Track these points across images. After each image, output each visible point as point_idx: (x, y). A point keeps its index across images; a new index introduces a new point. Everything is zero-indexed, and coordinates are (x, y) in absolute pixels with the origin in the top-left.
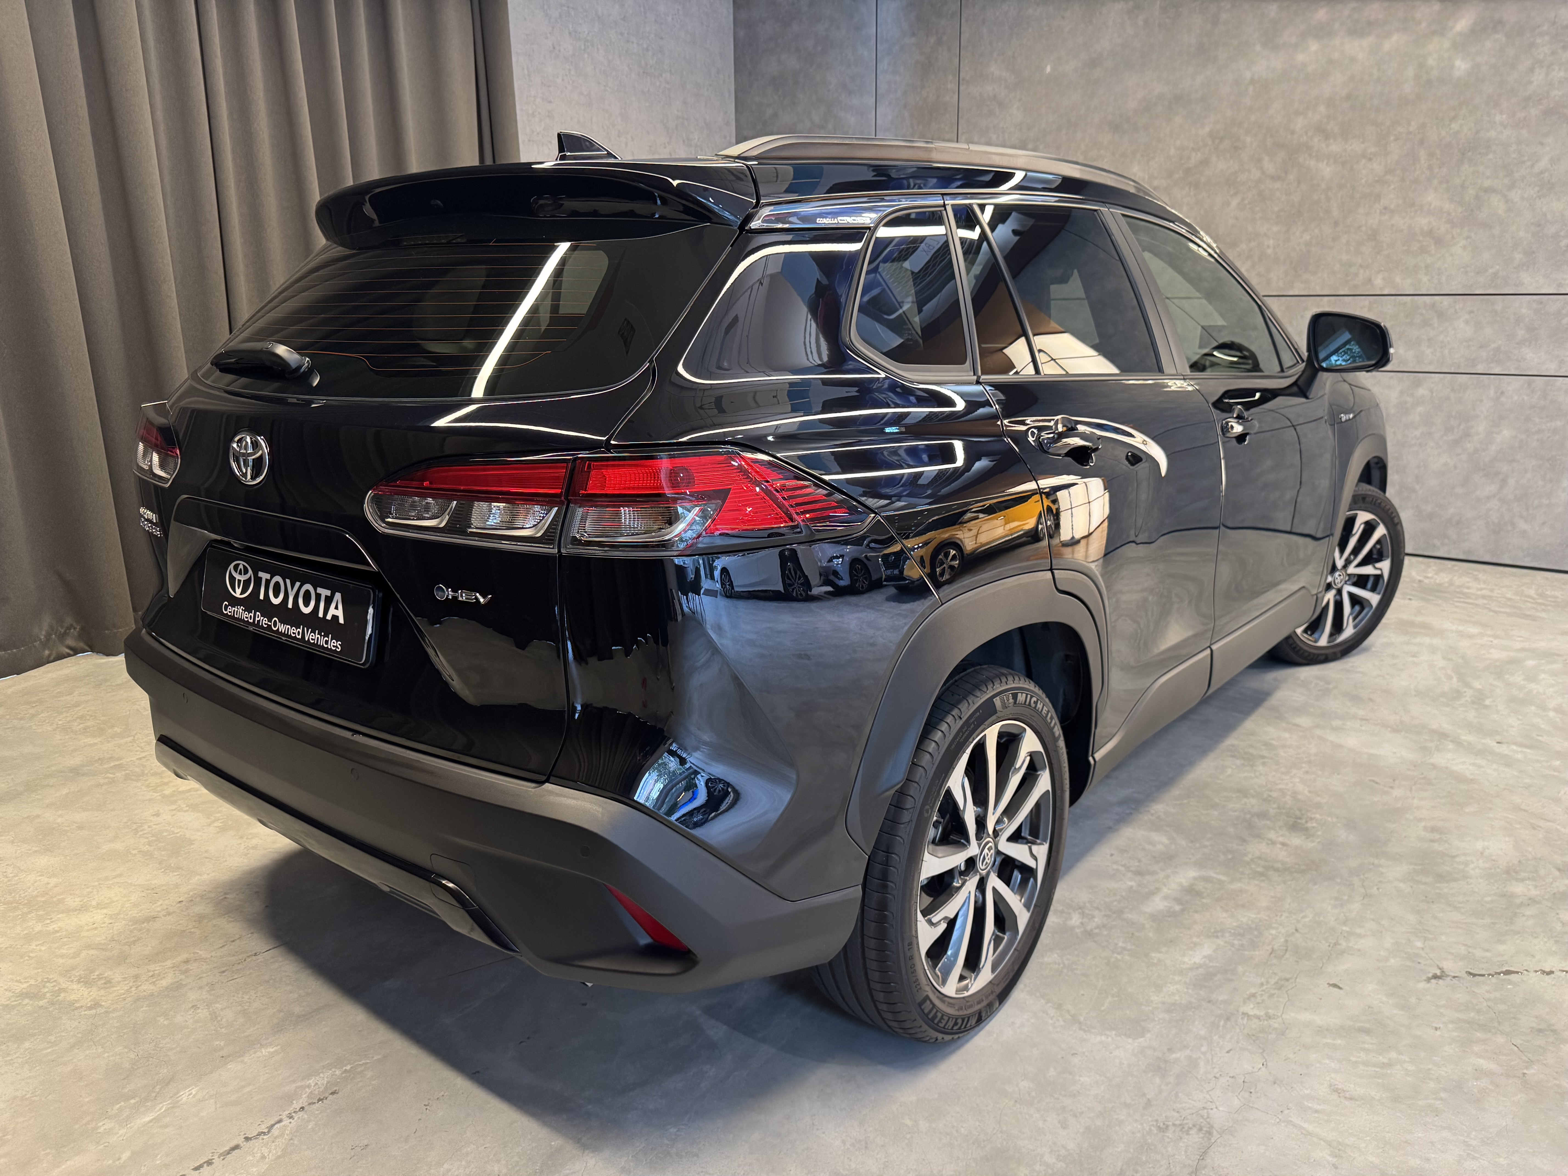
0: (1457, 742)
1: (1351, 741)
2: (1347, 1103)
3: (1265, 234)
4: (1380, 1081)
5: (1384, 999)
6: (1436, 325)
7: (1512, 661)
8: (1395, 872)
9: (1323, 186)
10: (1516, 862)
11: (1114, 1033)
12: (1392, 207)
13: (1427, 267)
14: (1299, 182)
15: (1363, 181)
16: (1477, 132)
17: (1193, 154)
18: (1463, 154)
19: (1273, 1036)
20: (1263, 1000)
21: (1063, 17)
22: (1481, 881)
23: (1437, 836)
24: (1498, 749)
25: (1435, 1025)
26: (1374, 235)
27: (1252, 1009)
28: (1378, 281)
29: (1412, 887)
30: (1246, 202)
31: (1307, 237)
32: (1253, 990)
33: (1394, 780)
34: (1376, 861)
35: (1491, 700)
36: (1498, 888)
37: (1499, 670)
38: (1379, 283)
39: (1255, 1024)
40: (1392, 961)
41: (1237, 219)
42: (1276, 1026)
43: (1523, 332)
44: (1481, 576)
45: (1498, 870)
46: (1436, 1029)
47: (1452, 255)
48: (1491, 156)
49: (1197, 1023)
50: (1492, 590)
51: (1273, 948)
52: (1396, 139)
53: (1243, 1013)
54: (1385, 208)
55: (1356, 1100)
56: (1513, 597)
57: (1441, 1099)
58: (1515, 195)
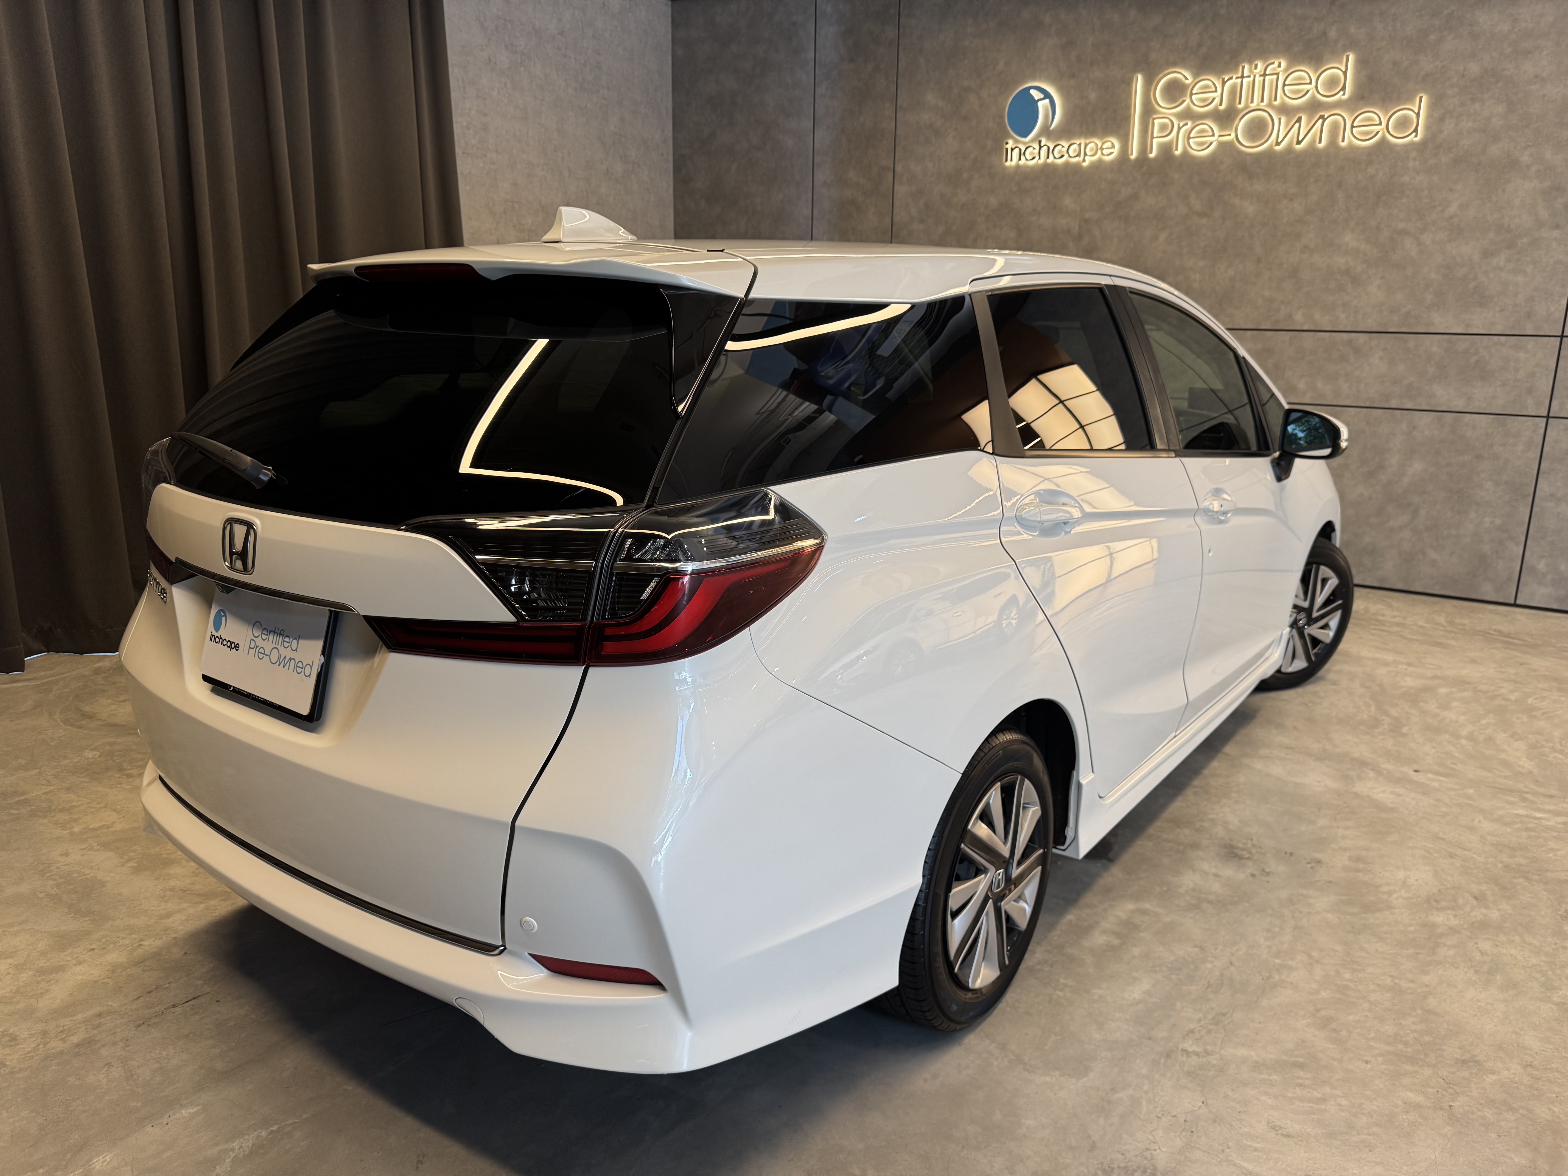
0: (1378, 771)
1: (1277, 770)
2: (1285, 1140)
3: (1192, 269)
4: (1315, 1117)
5: (1317, 1033)
6: (1352, 361)
7: (1425, 689)
8: (1322, 902)
9: (1247, 224)
10: (1436, 891)
11: (1058, 1073)
12: (1312, 246)
13: (1344, 305)
14: (1224, 219)
15: (1285, 220)
16: (1392, 177)
17: (1124, 189)
18: (1379, 198)
19: (1212, 1073)
20: (1201, 1036)
21: (998, 50)
22: (1404, 910)
23: (1361, 866)
24: (1416, 777)
25: (1366, 1058)
26: (1294, 273)
27: (1192, 1045)
28: (1299, 317)
29: (1339, 918)
30: (1174, 236)
31: (1231, 272)
32: (1192, 1026)
33: (1319, 809)
34: (1305, 892)
35: (1407, 728)
36: (1420, 918)
37: (1414, 697)
38: (1299, 319)
39: (1194, 1060)
40: (1323, 993)
41: (1165, 252)
42: (1214, 1062)
43: (1433, 369)
44: (1395, 604)
45: (1420, 900)
46: (1367, 1062)
47: (1367, 294)
48: (1404, 200)
49: (1138, 1061)
50: (1405, 618)
51: (1209, 982)
52: (1316, 181)
53: (1182, 1050)
54: (1305, 247)
55: (1293, 1137)
56: (1425, 625)
57: (1373, 1134)
58: (1427, 238)
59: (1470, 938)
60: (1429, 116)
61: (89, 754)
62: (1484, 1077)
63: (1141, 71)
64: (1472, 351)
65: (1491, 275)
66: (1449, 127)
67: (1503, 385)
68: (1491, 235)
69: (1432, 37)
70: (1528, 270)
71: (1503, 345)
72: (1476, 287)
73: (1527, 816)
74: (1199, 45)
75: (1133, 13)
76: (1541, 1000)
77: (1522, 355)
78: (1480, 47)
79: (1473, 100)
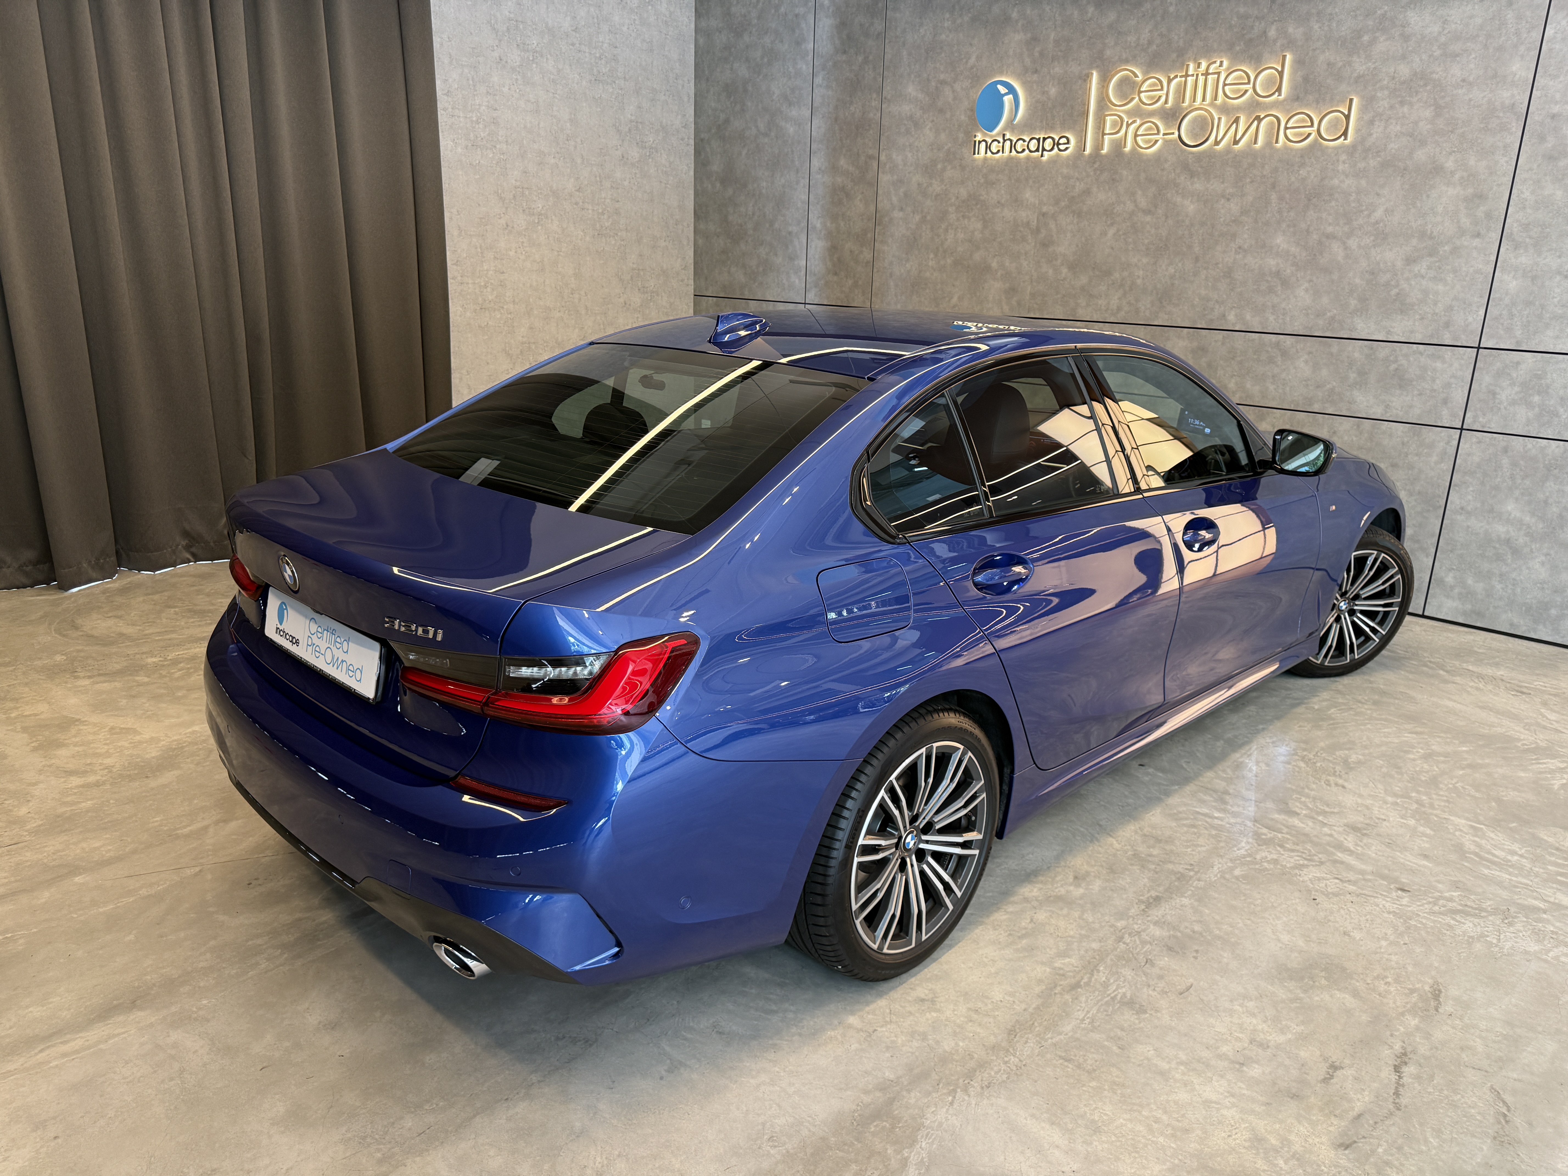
3: (1136, 265)
6: (1279, 363)
9: (1187, 222)
12: (1246, 247)
13: (1273, 307)
14: (1167, 217)
15: (1222, 220)
16: (1322, 179)
17: (1078, 184)
18: (1309, 200)
21: (971, 44)
26: (1228, 273)
28: (1231, 317)
30: (1121, 233)
31: (1171, 270)
38: (1232, 320)
41: (1112, 248)
43: (1354, 375)
47: (1295, 297)
48: (1333, 203)
52: (1252, 182)
54: (1240, 248)
58: (1353, 243)
59: (1035, 908)
60: (1359, 119)
61: (59, 658)
62: (928, 1014)
63: (1097, 67)
64: (1391, 358)
65: (1413, 283)
66: (1377, 130)
67: (1420, 394)
68: (1414, 242)
69: (1366, 38)
70: (1448, 278)
71: (1421, 354)
72: (1398, 294)
73: (1205, 815)
74: (1150, 43)
75: (1091, 9)
76: (1043, 963)
77: (1439, 365)
78: (1410, 48)
79: (1402, 103)
